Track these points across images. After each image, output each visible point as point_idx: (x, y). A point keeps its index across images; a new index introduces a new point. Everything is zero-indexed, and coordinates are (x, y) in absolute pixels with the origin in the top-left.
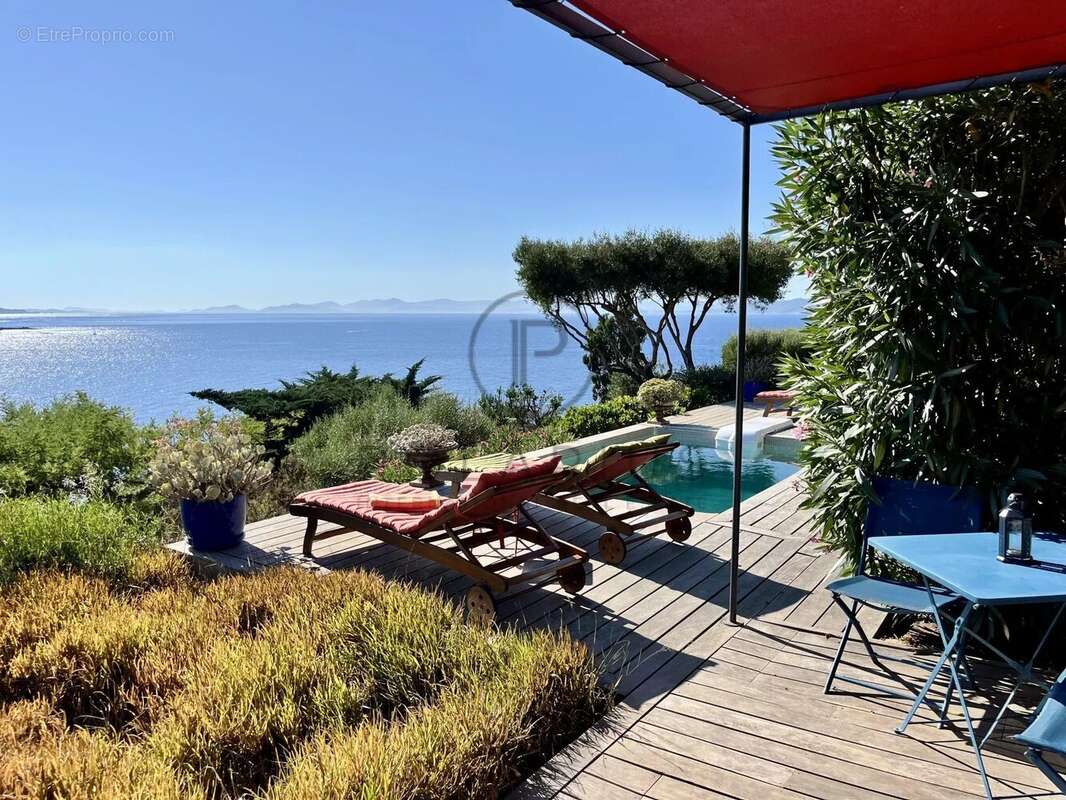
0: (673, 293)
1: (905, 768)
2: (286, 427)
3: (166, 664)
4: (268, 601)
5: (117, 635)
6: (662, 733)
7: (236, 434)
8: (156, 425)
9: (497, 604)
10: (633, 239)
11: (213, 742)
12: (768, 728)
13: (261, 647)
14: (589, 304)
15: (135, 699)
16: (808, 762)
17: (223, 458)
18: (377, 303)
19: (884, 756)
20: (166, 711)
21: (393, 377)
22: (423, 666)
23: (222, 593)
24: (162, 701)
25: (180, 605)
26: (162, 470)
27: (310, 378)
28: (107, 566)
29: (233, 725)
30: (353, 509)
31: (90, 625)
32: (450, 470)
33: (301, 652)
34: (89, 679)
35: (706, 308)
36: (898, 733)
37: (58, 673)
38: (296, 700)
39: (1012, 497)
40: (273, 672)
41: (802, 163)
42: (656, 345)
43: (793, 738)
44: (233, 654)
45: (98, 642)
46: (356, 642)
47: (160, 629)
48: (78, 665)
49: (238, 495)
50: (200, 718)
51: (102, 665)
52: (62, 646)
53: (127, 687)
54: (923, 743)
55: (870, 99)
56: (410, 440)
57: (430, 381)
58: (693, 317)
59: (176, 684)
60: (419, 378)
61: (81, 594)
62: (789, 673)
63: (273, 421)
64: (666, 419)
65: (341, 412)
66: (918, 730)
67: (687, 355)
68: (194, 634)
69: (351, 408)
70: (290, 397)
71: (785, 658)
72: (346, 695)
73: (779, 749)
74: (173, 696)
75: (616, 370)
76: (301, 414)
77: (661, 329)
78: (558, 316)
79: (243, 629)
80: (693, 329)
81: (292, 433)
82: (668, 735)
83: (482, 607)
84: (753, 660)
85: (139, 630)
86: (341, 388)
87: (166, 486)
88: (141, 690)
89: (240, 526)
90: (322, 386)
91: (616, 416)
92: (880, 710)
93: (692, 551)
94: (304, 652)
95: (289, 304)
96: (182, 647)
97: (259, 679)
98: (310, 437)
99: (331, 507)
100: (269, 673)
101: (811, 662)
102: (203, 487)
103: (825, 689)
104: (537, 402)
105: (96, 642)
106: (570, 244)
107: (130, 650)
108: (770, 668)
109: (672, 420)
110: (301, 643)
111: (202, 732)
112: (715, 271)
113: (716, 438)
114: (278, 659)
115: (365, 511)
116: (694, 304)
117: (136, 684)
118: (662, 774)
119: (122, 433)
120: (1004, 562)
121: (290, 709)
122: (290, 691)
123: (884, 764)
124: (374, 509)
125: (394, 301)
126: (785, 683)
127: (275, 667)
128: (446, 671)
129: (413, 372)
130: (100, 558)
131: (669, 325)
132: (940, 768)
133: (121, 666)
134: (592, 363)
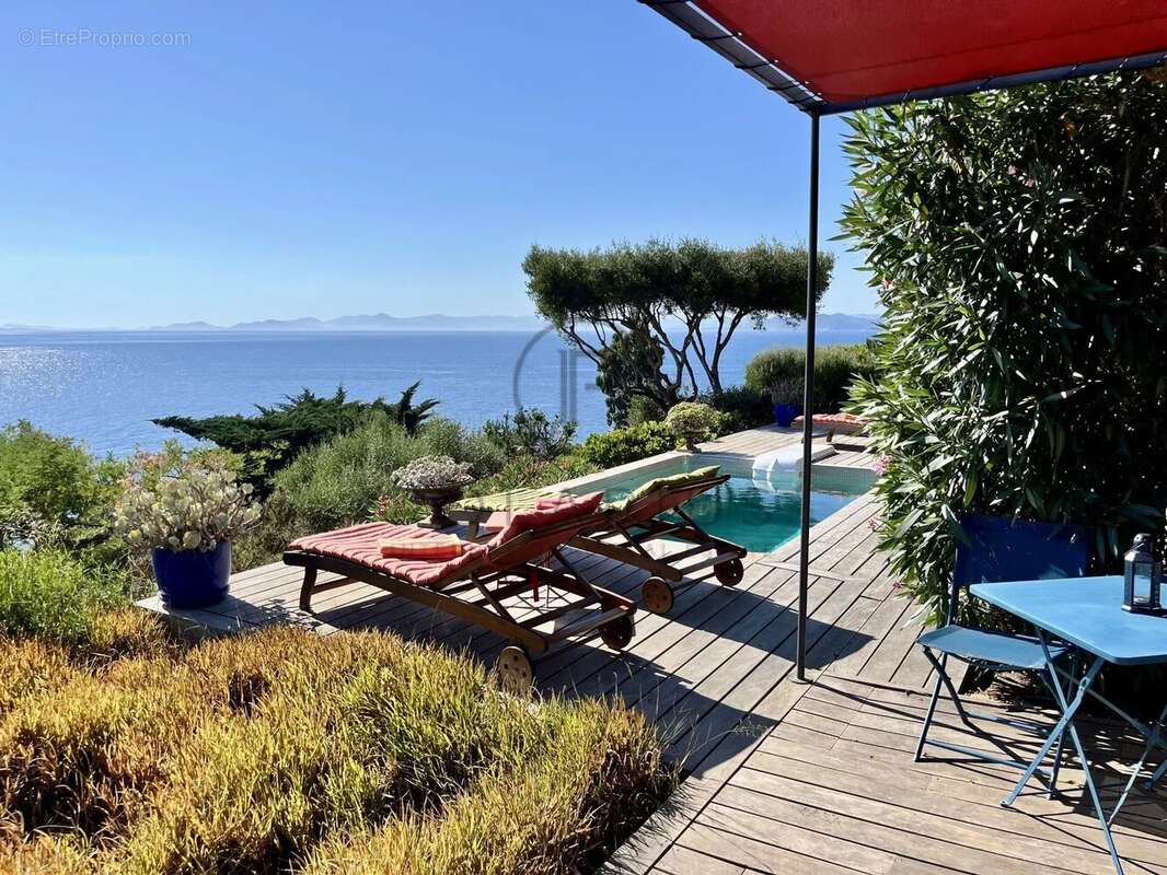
0: (698, 307)
1: (1019, 848)
2: (268, 460)
3: (144, 749)
4: (263, 670)
5: (83, 716)
6: (740, 816)
7: (218, 471)
8: (115, 458)
9: (535, 666)
10: (656, 248)
11: (206, 847)
12: (858, 805)
13: (260, 727)
14: (607, 320)
15: (106, 792)
16: (910, 846)
17: (203, 500)
18: (364, 319)
19: (993, 836)
20: (146, 809)
21: (384, 402)
22: (455, 744)
23: (207, 660)
24: (140, 795)
25: (155, 676)
26: (129, 514)
27: (291, 403)
28: (66, 630)
29: (230, 825)
30: (359, 557)
31: (49, 704)
32: (466, 508)
33: (307, 731)
34: (51, 770)
35: (734, 325)
36: (1004, 806)
37: (10, 764)
38: (305, 791)
39: (1138, 538)
40: (276, 758)
41: (878, 159)
42: (680, 366)
43: (889, 817)
44: (225, 737)
45: (60, 724)
46: (374, 717)
47: (133, 707)
48: (37, 752)
49: (221, 541)
50: (189, 818)
51: (66, 752)
52: (16, 730)
53: (98, 779)
54: (1033, 816)
55: (952, 88)
56: (419, 475)
57: (427, 406)
58: (720, 334)
59: (158, 774)
60: (415, 403)
61: (35, 665)
62: (872, 738)
63: (252, 453)
64: (697, 446)
65: (329, 441)
66: (1027, 803)
67: (713, 375)
68: (176, 712)
69: (341, 437)
70: (269, 425)
71: (863, 719)
72: (366, 782)
73: (873, 831)
74: (154, 790)
75: (636, 393)
76: (285, 445)
77: (685, 348)
78: (572, 334)
79: (235, 704)
80: (720, 348)
81: (273, 466)
82: (745, 818)
83: (517, 670)
84: (830, 724)
85: (110, 708)
86: (327, 415)
87: (135, 533)
88: (115, 784)
89: (225, 578)
90: (305, 412)
91: (642, 443)
92: (980, 779)
93: (745, 596)
94: (311, 732)
95: (262, 320)
96: (163, 729)
97: (258, 766)
98: (295, 469)
99: (333, 555)
100: (271, 760)
101: (894, 724)
102: (180, 534)
103: (915, 756)
104: (549, 428)
105: (57, 725)
106: (586, 254)
107: (99, 734)
108: (850, 732)
109: (703, 447)
110: (307, 720)
111: (193, 836)
112: (745, 284)
113: (754, 467)
114: (282, 742)
115: (373, 558)
116: (721, 320)
117: (108, 775)
118: (745, 867)
119: (74, 469)
120: (1131, 612)
121: (298, 803)
122: (298, 780)
123: (996, 845)
124: (384, 557)
125: (382, 317)
126: (868, 751)
127: (277, 752)
128: (483, 750)
129: (408, 395)
130: (56, 620)
131: (694, 343)
132: (1058, 847)
133: (89, 753)
134: (606, 385)
